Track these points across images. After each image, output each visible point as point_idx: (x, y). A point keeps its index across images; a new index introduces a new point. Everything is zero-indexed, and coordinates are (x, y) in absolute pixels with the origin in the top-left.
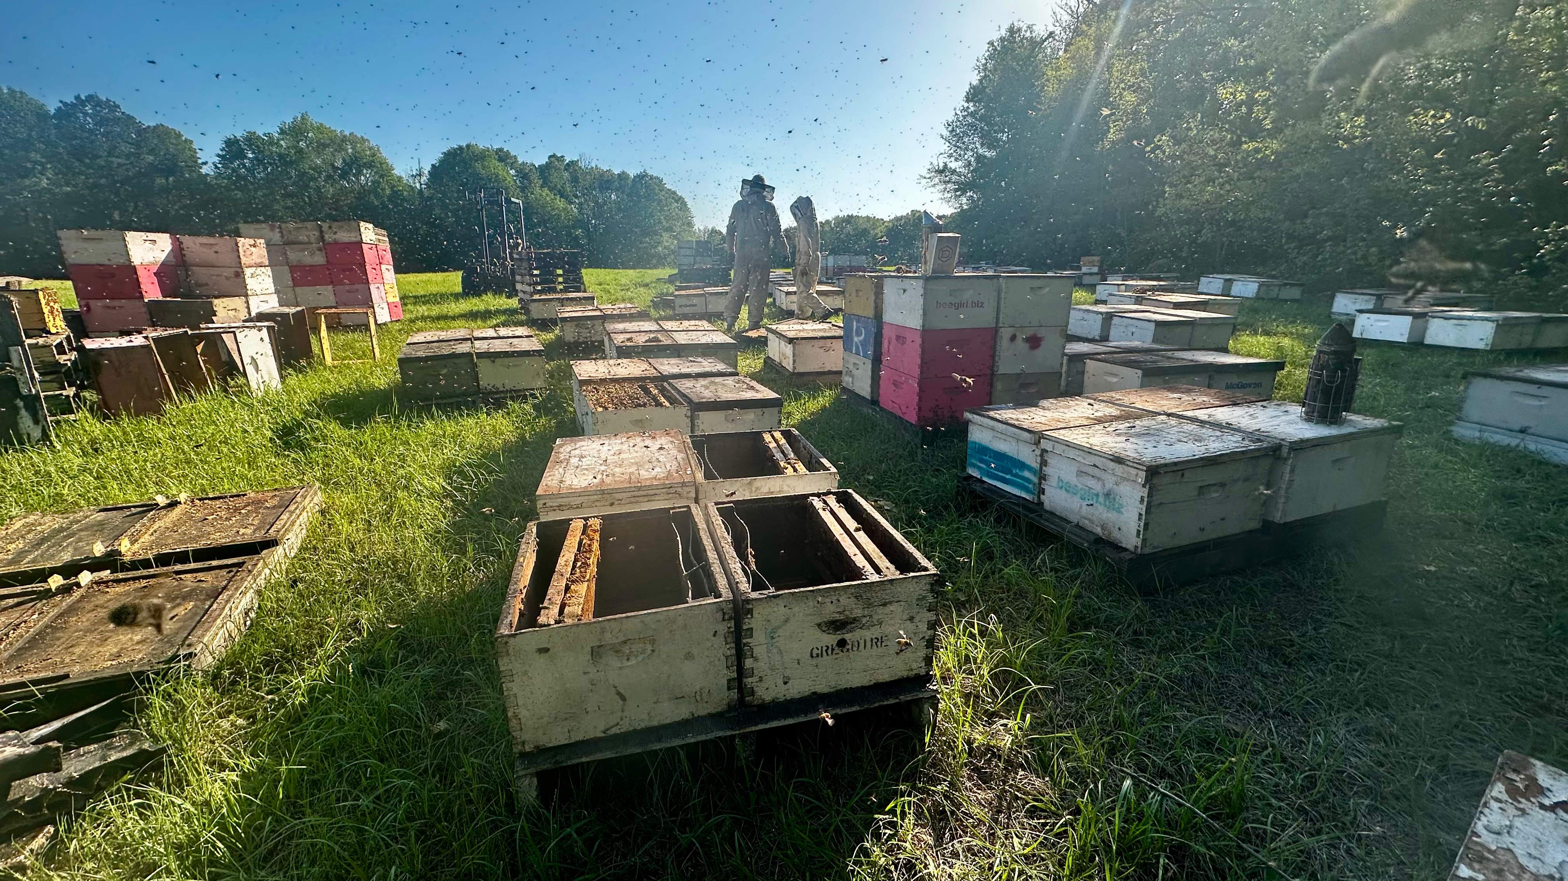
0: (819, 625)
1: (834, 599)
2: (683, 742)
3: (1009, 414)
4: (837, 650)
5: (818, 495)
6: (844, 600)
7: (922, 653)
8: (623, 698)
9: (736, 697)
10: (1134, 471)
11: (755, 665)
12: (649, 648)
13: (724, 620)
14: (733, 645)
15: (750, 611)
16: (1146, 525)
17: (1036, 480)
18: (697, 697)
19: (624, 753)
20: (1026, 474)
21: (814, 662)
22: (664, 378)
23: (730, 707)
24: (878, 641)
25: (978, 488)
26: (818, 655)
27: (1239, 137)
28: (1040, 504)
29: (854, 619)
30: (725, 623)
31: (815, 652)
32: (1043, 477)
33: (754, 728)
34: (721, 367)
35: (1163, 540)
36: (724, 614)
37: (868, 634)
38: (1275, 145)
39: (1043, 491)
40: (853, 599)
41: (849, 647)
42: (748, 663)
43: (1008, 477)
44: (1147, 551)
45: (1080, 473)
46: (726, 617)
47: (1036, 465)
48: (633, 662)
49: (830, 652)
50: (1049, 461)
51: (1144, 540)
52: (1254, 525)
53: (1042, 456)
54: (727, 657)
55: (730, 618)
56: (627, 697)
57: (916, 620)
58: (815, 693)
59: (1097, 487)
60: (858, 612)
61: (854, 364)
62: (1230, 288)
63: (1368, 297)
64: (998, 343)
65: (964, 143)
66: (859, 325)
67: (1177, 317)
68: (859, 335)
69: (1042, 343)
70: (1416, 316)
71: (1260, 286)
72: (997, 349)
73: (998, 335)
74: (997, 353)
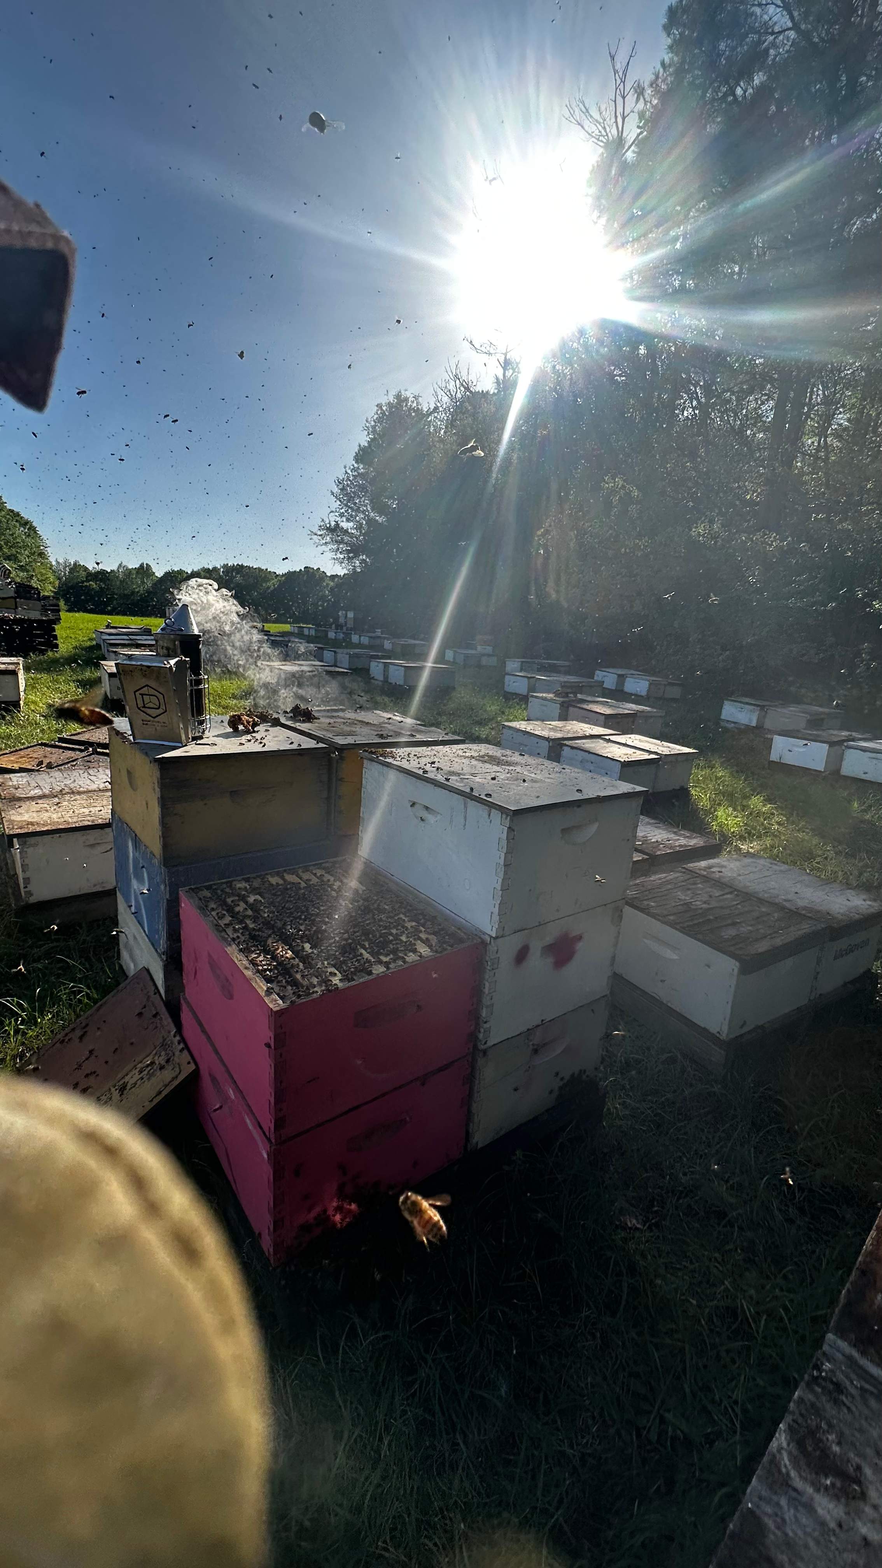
61: (135, 938)
62: (623, 685)
63: (752, 707)
64: (487, 977)
65: (355, 504)
66: (137, 854)
67: (638, 752)
68: (140, 880)
69: (577, 948)
70: (832, 744)
71: (650, 684)
72: (486, 991)
73: (487, 958)
74: (486, 1001)
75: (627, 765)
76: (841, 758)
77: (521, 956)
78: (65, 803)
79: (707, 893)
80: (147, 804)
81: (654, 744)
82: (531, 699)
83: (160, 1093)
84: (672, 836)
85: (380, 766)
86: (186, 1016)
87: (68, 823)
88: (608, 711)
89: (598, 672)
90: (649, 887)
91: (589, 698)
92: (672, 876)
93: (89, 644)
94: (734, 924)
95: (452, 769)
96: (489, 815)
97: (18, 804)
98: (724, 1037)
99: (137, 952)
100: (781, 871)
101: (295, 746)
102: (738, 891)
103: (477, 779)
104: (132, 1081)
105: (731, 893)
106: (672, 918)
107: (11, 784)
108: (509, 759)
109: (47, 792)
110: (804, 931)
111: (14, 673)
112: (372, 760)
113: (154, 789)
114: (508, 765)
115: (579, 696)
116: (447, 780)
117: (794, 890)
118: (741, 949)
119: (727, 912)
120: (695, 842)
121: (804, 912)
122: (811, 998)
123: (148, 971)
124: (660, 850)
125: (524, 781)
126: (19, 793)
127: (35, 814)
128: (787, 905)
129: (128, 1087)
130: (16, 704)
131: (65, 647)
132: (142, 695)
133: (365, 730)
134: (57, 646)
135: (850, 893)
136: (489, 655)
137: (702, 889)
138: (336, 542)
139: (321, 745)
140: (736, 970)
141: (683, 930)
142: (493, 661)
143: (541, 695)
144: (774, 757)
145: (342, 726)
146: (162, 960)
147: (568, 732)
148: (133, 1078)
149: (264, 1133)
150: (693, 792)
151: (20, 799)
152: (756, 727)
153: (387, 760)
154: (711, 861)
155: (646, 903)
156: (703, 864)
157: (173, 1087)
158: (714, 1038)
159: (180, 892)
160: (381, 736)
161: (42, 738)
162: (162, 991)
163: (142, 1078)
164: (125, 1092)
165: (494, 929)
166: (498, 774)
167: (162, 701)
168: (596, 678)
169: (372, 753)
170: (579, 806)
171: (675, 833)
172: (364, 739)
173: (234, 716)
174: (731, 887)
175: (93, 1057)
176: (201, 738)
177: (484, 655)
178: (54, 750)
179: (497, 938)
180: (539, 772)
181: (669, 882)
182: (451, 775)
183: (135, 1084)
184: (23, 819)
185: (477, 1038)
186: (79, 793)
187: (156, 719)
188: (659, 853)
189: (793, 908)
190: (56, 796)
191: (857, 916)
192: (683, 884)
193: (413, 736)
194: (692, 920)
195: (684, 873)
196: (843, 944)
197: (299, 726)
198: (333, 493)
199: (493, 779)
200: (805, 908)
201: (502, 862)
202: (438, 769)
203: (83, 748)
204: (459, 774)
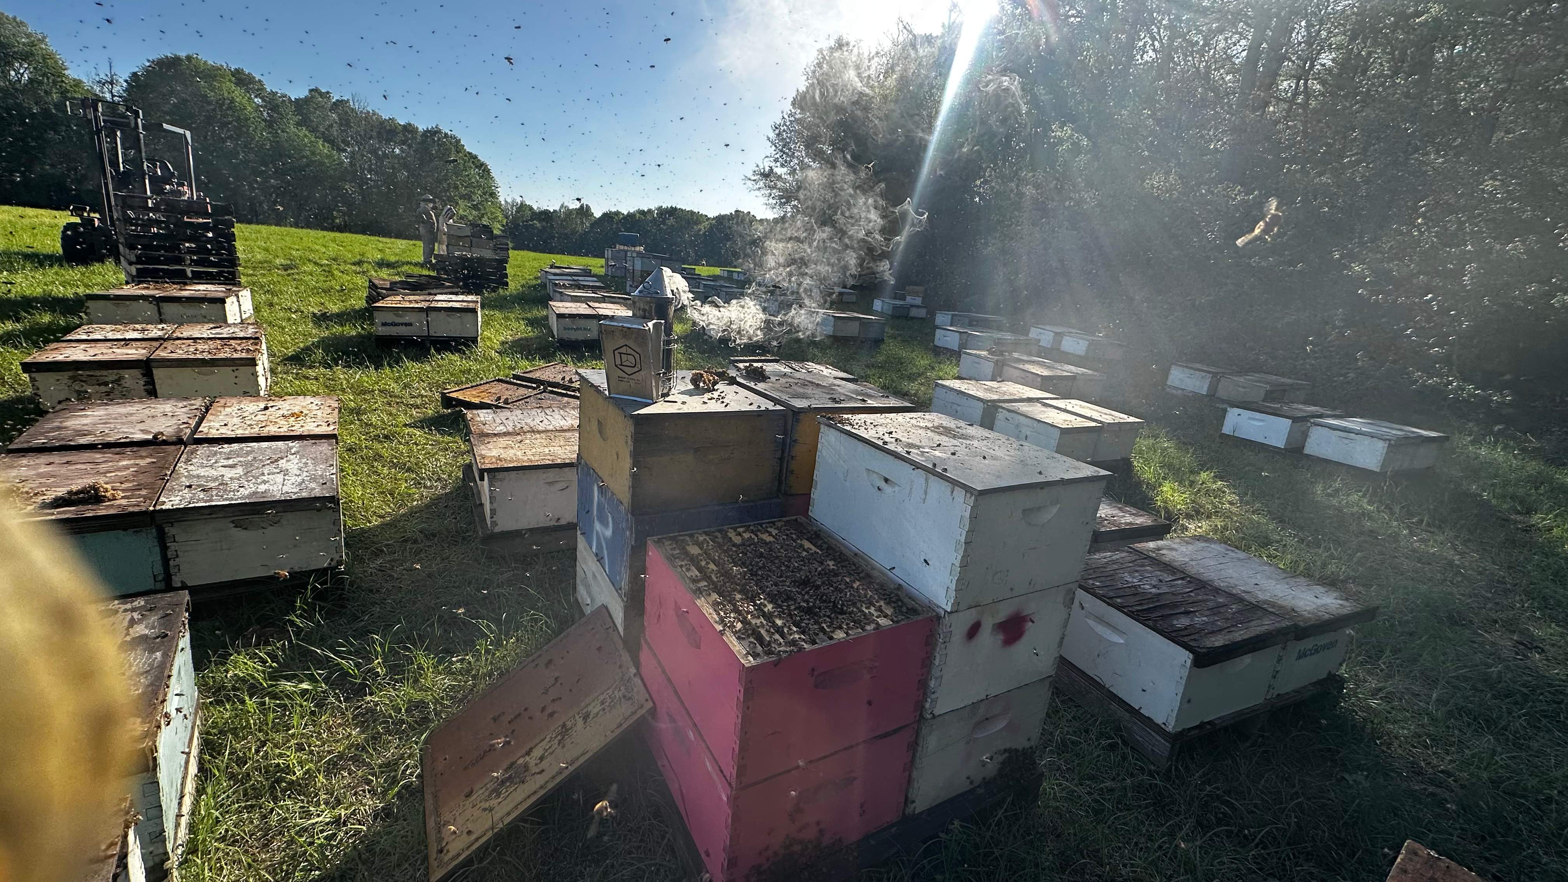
61: (594, 576)
62: (1060, 343)
63: (1204, 374)
64: (938, 649)
65: (790, 149)
66: (603, 500)
67: (1079, 419)
68: (604, 523)
69: (1027, 627)
70: (1295, 420)
71: (1090, 345)
72: (937, 662)
73: (940, 631)
74: (935, 672)
75: (1065, 432)
76: (1305, 435)
77: (973, 631)
78: (528, 441)
79: (1156, 576)
80: (617, 455)
81: (1097, 411)
82: (963, 356)
83: (620, 725)
84: (1115, 512)
85: (838, 433)
86: (645, 655)
87: (531, 461)
88: (1046, 373)
89: (1033, 329)
90: (1094, 566)
91: (1025, 358)
92: (1118, 556)
93: (534, 282)
94: (1187, 613)
95: (910, 441)
96: (952, 492)
97: (487, 440)
98: (1170, 728)
99: (595, 589)
100: (1239, 559)
101: (754, 408)
102: (1191, 577)
103: (937, 453)
104: (596, 710)
105: (1182, 579)
106: (1119, 600)
107: (478, 419)
108: (964, 431)
109: (511, 430)
110: (1266, 627)
111: (474, 311)
112: (830, 426)
113: (627, 442)
114: (964, 439)
115: (1016, 355)
116: (908, 453)
117: (1254, 581)
118: (1195, 640)
119: (1180, 598)
120: (1142, 520)
121: (1265, 606)
122: (1268, 697)
123: (606, 608)
124: (1104, 526)
125: (984, 458)
126: (487, 429)
127: (502, 451)
128: (1246, 597)
129: (591, 716)
130: (474, 340)
131: (514, 286)
132: (620, 353)
133: (817, 391)
134: (507, 284)
135: (1319, 589)
136: (918, 307)
137: (1151, 572)
138: (769, 187)
139: (779, 407)
140: (1189, 662)
141: (1132, 615)
142: (922, 313)
143: (974, 352)
144: (1227, 429)
145: (794, 387)
146: (623, 600)
147: (1004, 393)
148: (595, 708)
149: (725, 777)
150: (1135, 463)
151: (488, 435)
152: (1207, 396)
153: (845, 427)
154: (1160, 543)
155: (1091, 582)
156: (1152, 545)
157: (631, 721)
158: (1158, 729)
159: (649, 542)
160: (834, 400)
161: (498, 374)
162: (621, 629)
163: (604, 709)
164: (588, 720)
165: (950, 604)
166: (956, 449)
167: (638, 360)
168: (1030, 335)
169: (829, 419)
170: (1042, 488)
171: (1120, 509)
172: (817, 402)
173: (696, 374)
174: (1182, 572)
175: (559, 683)
176: (667, 395)
177: (912, 306)
178: (509, 386)
179: (951, 612)
180: (996, 448)
181: (1114, 562)
182: (910, 447)
183: (598, 713)
184: (492, 454)
185: (923, 707)
186: (539, 432)
187: (631, 377)
188: (1103, 530)
189: (1253, 601)
190: (519, 434)
191: (1327, 616)
192: (1131, 565)
193: (864, 400)
194: (1141, 604)
195: (1131, 553)
196: (1308, 644)
197: (752, 385)
198: (769, 139)
199: (954, 454)
200: (1266, 602)
201: (963, 541)
202: (896, 440)
203: (534, 385)
204: (919, 447)
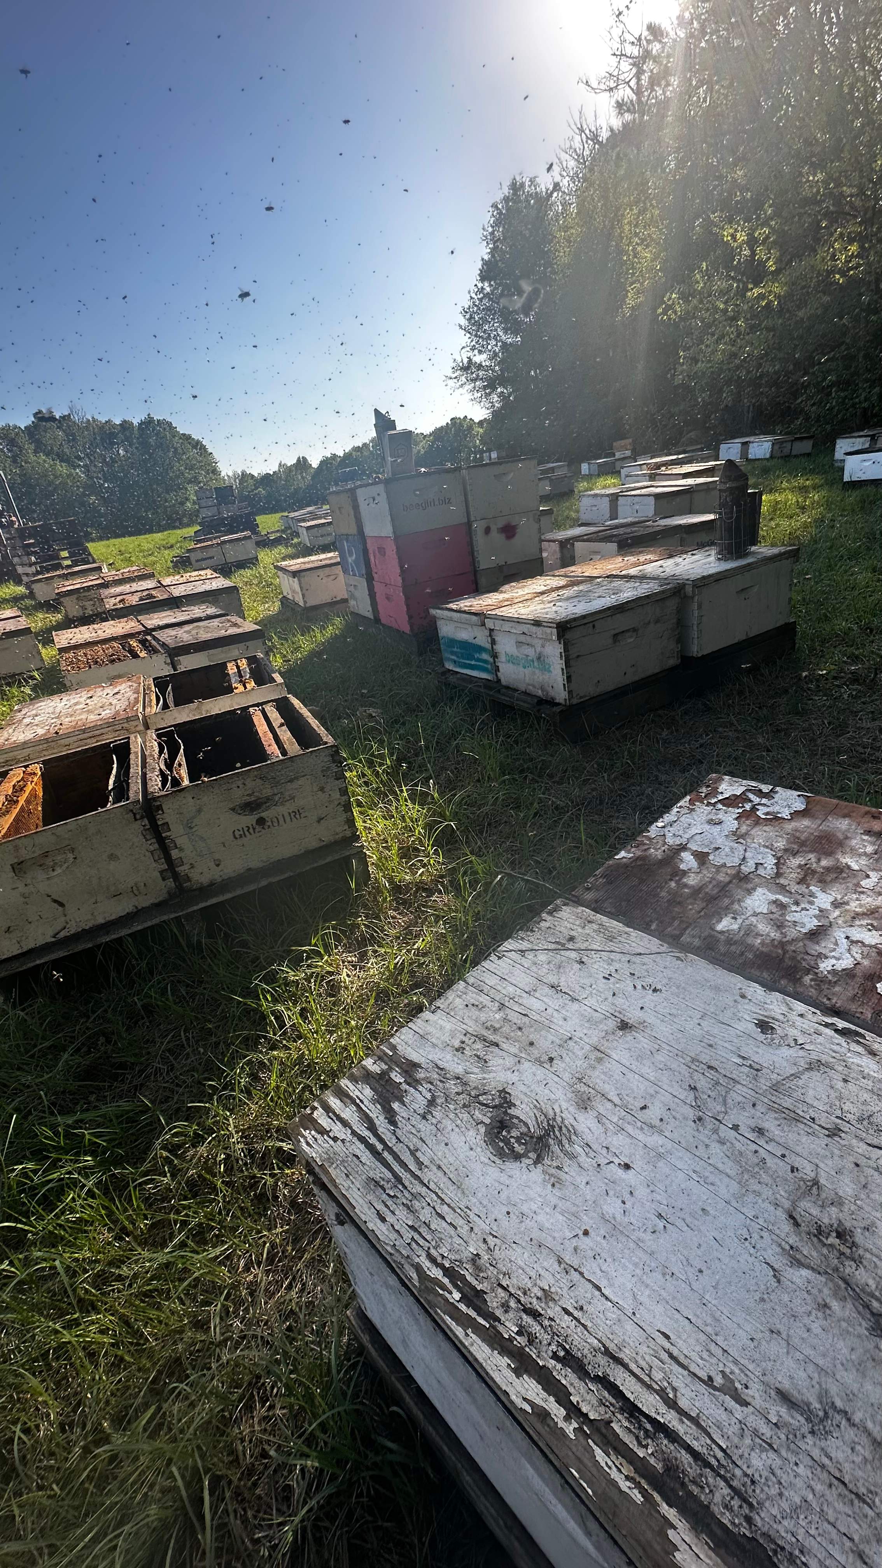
0: (233, 809)
1: (240, 783)
2: (130, 931)
3: (465, 604)
4: (258, 828)
5: (257, 705)
6: (250, 783)
7: (343, 817)
8: (61, 905)
9: (173, 885)
10: (548, 630)
11: (182, 855)
12: (71, 856)
13: (136, 820)
14: (154, 840)
15: (160, 807)
16: (569, 678)
17: (491, 660)
18: (134, 891)
19: (76, 950)
20: (485, 656)
21: (240, 842)
22: (148, 631)
23: (171, 895)
24: (297, 813)
25: (452, 679)
26: (241, 836)
27: (745, 284)
28: (499, 681)
29: (268, 799)
30: (139, 822)
31: (237, 834)
32: (495, 656)
33: (195, 908)
34: (211, 611)
35: (588, 689)
36: (135, 814)
37: (283, 810)
38: (777, 288)
39: (497, 669)
40: (259, 781)
41: (269, 823)
42: (175, 854)
43: (473, 663)
44: (575, 701)
45: (519, 644)
46: (138, 817)
47: (488, 646)
48: (59, 871)
49: (251, 830)
50: (497, 639)
51: (570, 692)
52: (672, 662)
53: (490, 635)
54: (152, 852)
55: (142, 818)
56: (65, 902)
57: (327, 789)
58: (250, 869)
59: (530, 652)
60: (267, 792)
65: (485, 331)
66: (348, 544)
68: (351, 555)
69: (516, 533)
71: (773, 444)
81: (698, 480)
89: (722, 445)
111: (251, 538)
138: (472, 380)
144: (846, 478)
198: (461, 327)
